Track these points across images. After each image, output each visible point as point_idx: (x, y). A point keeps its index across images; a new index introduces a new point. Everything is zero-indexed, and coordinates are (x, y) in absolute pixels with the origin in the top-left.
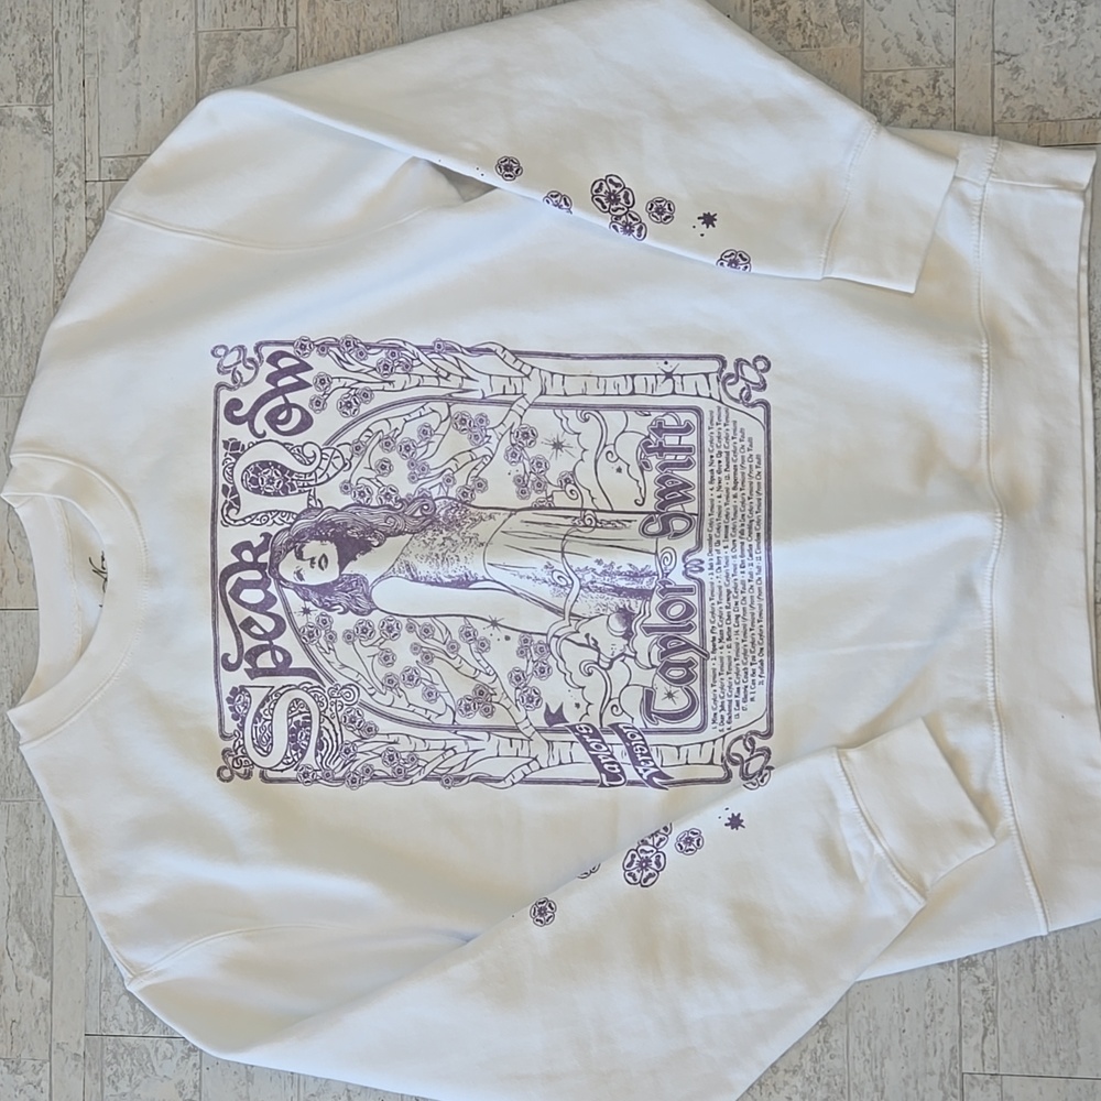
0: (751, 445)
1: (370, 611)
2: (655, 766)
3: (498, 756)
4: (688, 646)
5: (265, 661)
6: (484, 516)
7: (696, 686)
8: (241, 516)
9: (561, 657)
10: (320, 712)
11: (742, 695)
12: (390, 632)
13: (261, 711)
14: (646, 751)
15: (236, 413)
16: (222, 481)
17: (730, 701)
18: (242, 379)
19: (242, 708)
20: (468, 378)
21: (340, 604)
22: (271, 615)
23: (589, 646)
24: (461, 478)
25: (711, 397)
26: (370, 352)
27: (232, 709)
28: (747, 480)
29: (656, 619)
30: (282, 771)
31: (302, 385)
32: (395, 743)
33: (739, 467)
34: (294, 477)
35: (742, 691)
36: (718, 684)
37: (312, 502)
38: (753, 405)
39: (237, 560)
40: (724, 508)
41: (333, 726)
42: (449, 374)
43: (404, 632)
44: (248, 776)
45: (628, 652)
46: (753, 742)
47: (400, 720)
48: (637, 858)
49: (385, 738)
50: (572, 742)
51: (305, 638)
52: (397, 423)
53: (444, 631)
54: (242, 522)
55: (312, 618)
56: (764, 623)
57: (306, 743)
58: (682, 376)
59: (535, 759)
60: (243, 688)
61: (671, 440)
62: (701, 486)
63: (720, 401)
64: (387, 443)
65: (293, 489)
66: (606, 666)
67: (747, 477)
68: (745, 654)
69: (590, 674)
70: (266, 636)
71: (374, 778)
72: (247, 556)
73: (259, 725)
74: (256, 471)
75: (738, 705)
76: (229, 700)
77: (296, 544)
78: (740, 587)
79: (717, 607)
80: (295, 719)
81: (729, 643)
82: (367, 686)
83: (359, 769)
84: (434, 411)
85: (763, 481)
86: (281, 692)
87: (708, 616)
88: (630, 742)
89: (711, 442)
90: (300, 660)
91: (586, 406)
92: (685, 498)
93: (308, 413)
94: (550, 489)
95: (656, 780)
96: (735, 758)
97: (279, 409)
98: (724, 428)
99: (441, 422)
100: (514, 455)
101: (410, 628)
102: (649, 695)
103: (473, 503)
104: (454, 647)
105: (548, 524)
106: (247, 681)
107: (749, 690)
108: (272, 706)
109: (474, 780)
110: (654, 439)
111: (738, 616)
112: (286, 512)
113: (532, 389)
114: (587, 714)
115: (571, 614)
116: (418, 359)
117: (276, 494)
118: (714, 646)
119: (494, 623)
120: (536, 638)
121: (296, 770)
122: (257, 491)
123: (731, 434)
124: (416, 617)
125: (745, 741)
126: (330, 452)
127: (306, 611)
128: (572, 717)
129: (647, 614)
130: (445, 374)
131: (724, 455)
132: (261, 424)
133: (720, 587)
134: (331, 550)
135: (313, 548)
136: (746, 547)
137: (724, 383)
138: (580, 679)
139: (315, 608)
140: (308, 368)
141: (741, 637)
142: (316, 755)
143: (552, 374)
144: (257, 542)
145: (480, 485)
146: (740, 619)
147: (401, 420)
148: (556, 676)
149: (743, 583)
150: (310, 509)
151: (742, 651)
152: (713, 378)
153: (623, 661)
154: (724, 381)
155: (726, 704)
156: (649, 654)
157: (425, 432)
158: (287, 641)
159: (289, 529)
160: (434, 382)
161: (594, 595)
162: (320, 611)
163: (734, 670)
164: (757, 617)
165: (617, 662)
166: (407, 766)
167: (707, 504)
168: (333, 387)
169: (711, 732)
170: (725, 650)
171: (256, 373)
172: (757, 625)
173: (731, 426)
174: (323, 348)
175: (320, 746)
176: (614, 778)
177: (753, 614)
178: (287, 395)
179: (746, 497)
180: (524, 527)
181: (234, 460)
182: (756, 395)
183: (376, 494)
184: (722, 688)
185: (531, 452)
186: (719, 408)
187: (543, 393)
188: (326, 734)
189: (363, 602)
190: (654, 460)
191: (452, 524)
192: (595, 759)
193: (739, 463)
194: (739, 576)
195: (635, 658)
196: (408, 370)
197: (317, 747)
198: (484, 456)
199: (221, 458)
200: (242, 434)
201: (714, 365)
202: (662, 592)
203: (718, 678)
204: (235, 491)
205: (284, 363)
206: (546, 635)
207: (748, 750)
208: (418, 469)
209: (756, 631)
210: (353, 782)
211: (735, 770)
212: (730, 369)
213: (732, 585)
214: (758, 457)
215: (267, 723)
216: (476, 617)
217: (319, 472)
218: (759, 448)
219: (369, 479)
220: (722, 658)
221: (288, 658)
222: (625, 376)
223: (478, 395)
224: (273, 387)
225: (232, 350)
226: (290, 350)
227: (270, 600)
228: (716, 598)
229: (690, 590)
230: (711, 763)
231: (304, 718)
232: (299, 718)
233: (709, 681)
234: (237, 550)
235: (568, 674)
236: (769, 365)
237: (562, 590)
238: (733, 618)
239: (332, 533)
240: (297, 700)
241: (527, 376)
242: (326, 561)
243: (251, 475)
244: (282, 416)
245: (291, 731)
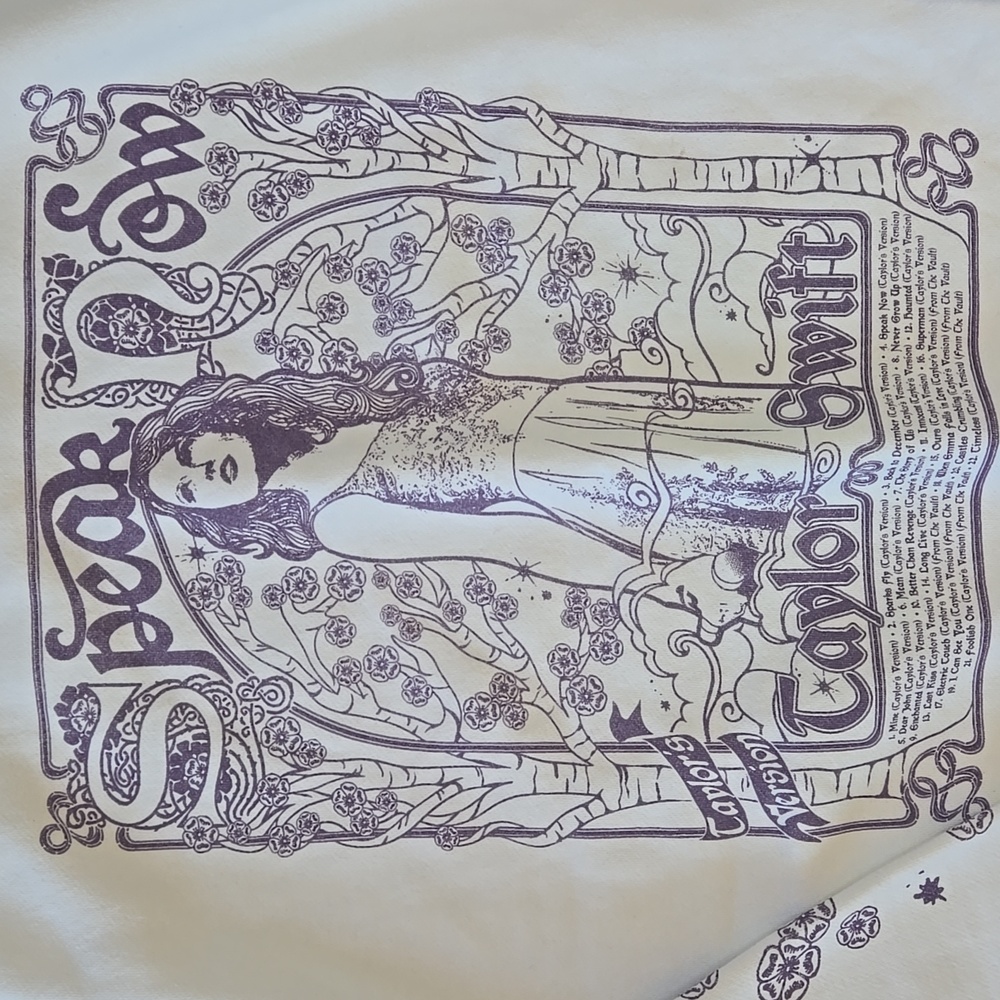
0: (947, 276)
1: (312, 552)
2: (801, 805)
3: (535, 793)
4: (847, 605)
5: (124, 640)
6: (504, 392)
7: (866, 671)
8: (78, 389)
9: (639, 627)
10: (224, 726)
11: (938, 684)
12: (346, 587)
13: (120, 727)
14: (785, 780)
15: (67, 211)
16: (41, 329)
17: (919, 694)
18: (75, 150)
19: (83, 723)
20: (478, 158)
21: (258, 541)
22: (135, 561)
23: (682, 607)
24: (467, 328)
25: (883, 196)
26: (305, 108)
27: (63, 724)
28: (940, 333)
29: (794, 562)
30: (156, 828)
31: (186, 164)
32: (356, 774)
33: (927, 312)
34: (173, 323)
35: (939, 676)
36: (903, 667)
37: (206, 367)
38: (950, 211)
39: (72, 467)
40: (904, 379)
41: (248, 749)
42: (445, 150)
43: (369, 587)
44: (94, 839)
45: (747, 616)
46: (951, 760)
47: (364, 737)
48: (780, 961)
49: (338, 768)
50: (660, 767)
51: (195, 599)
52: (355, 233)
53: (438, 586)
54: (79, 401)
55: (208, 566)
56: (969, 565)
57: (201, 780)
58: (835, 160)
59: (598, 797)
60: (85, 688)
61: (817, 267)
62: (866, 342)
63: (898, 203)
64: (337, 267)
65: (172, 343)
66: (711, 638)
67: (939, 327)
68: (943, 617)
69: (685, 653)
70: (126, 597)
71: (321, 836)
72: (90, 459)
73: (115, 751)
74: (105, 312)
75: (929, 699)
76: (60, 709)
77: (178, 438)
78: (929, 507)
79: (891, 540)
80: (180, 739)
81: (913, 599)
82: (306, 680)
83: (293, 821)
84: (420, 212)
85: (964, 335)
86: (154, 692)
87: (878, 555)
88: (757, 764)
89: (883, 271)
90: (187, 639)
91: (674, 210)
92: (841, 363)
93: (196, 213)
94: (615, 346)
95: (802, 827)
96: (922, 785)
97: (144, 205)
98: (903, 249)
99: (433, 231)
100: (555, 289)
101: (381, 581)
102: (787, 688)
103: (486, 370)
104: (456, 612)
105: (615, 406)
106: (91, 675)
107: (949, 675)
108: (138, 718)
109: (493, 834)
110: (788, 265)
111: (925, 556)
112: (160, 383)
113: (585, 180)
114: (682, 719)
115: (653, 555)
116: (391, 124)
117: (141, 352)
118: (890, 604)
119: (524, 571)
120: (595, 596)
121: (181, 825)
122: (108, 347)
123: (914, 257)
124: (390, 561)
125: (938, 757)
126: (235, 280)
127: (197, 554)
128: (657, 724)
129: (779, 553)
130: (437, 150)
131: (903, 291)
132: (112, 230)
133: (898, 509)
134: (241, 448)
135: (208, 446)
136: (958, 441)
137: (904, 173)
138: (668, 662)
139: (216, 549)
140: (195, 134)
141: (933, 588)
142: (218, 800)
143: (619, 154)
144: (107, 435)
145: (497, 340)
146: (930, 559)
147: (361, 229)
148: (631, 657)
149: (934, 500)
150: (201, 378)
151: (937, 612)
152: (887, 163)
153: (739, 630)
154: (903, 168)
155: (914, 698)
156: (783, 619)
157: (404, 248)
158: (164, 604)
159: (164, 413)
160: (420, 161)
161: (692, 522)
162: (221, 553)
163: (927, 643)
164: (956, 555)
165: (729, 633)
166: (378, 813)
167: (876, 372)
168: (241, 168)
169: (887, 745)
170: (910, 610)
171: (102, 140)
172: (957, 569)
173: (914, 245)
174: (223, 100)
175: (224, 784)
176: (728, 823)
177: (949, 552)
178: (157, 181)
179: (939, 361)
180: (572, 410)
181: (63, 292)
182: (955, 195)
183: (318, 353)
184: (909, 673)
185: (585, 285)
186: (896, 215)
187: (604, 185)
188: (234, 764)
189: (299, 539)
190: (788, 300)
191: (452, 404)
192: (697, 793)
193: (927, 304)
194: (930, 491)
195: (759, 625)
196: (371, 140)
197: (219, 786)
198: (504, 291)
199: (40, 287)
200: (78, 246)
201: (890, 143)
202: (804, 517)
203: (902, 657)
204: (66, 347)
205: (153, 124)
206: (611, 589)
207: (944, 771)
208: (392, 311)
209: (957, 579)
210: (283, 844)
211: (924, 805)
212: (914, 150)
213: (917, 503)
214: (959, 295)
215: (129, 749)
216: (494, 561)
217: (217, 315)
218: (960, 281)
219: (306, 328)
220: (905, 625)
221: (165, 634)
222: (741, 159)
223: (494, 188)
224: (133, 167)
225: (59, 98)
226: (163, 102)
227: (133, 535)
228: (891, 526)
229: (848, 513)
230: (885, 794)
231: (195, 737)
232: (188, 737)
233: (888, 663)
234: (71, 449)
235: (650, 654)
236: (975, 146)
237: (639, 515)
238: (918, 557)
239: (242, 420)
240: (183, 706)
241: (577, 157)
242: (235, 467)
243: (96, 319)
244: (151, 217)
245: (173, 760)
